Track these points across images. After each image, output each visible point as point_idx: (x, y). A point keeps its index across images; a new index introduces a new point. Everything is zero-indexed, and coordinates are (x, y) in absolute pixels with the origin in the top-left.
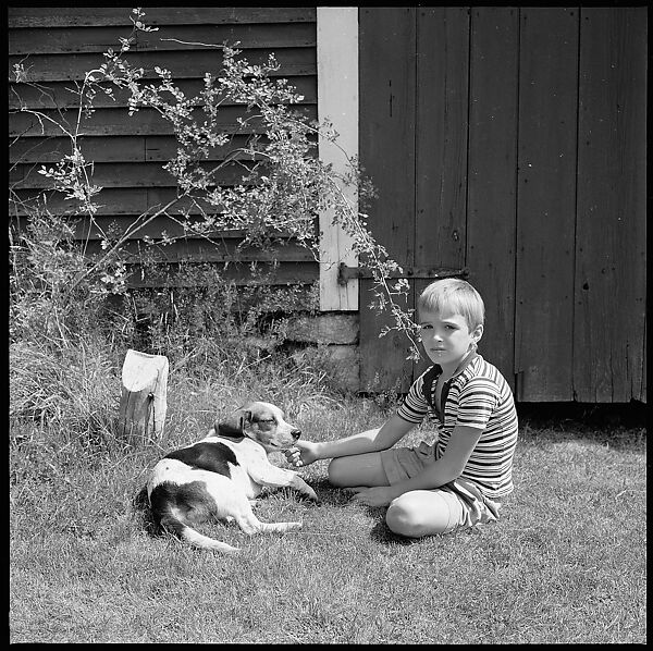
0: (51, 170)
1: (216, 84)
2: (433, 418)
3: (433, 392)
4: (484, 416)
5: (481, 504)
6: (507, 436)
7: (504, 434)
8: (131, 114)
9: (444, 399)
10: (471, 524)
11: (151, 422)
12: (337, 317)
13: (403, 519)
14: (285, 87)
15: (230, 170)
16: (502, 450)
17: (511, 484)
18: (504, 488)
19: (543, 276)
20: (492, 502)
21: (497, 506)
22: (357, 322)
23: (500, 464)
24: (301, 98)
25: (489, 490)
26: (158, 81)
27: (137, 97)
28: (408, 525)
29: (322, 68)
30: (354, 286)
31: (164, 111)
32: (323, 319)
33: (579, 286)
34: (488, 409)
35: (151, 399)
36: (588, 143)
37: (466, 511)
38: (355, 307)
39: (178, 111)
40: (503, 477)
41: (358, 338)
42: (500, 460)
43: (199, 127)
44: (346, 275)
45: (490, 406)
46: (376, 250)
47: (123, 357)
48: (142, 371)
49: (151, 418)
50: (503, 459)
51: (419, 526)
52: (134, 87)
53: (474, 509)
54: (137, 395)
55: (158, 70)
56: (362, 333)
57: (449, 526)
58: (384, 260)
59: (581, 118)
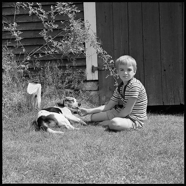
0: (7, 28)
1: (55, 8)
4: (137, 94)
6: (144, 101)
7: (143, 100)
8: (30, 15)
9: (125, 91)
10: (135, 128)
11: (36, 104)
12: (92, 82)
13: (114, 124)
15: (59, 35)
17: (146, 117)
19: (152, 68)
21: (143, 123)
22: (98, 84)
23: (143, 110)
24: (80, 11)
26: (38, 6)
27: (31, 11)
28: (115, 126)
29: (85, 9)
30: (96, 73)
31: (39, 16)
32: (88, 83)
33: (163, 70)
34: (138, 92)
35: (36, 96)
36: (163, 28)
37: (133, 124)
38: (97, 79)
39: (43, 17)
40: (144, 114)
41: (98, 88)
42: (143, 108)
43: (50, 22)
44: (94, 69)
45: (139, 91)
47: (27, 85)
48: (33, 88)
49: (36, 102)
50: (144, 108)
51: (119, 126)
52: (30, 8)
53: (136, 124)
54: (32, 95)
56: (100, 87)
57: (128, 128)
59: (161, 21)
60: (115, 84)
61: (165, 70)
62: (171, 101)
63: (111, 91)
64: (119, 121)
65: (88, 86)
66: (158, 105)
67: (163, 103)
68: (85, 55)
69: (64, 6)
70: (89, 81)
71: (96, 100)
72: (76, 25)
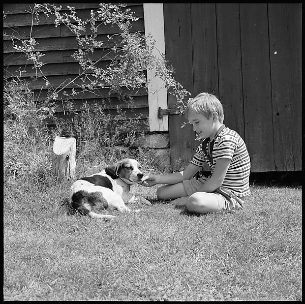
0: (20, 47)
1: (96, 15)
2: (208, 162)
3: (207, 149)
4: (230, 153)
5: (234, 200)
6: (244, 165)
8: (56, 26)
10: (230, 209)
11: (68, 170)
12: (158, 135)
13: (194, 203)
14: (130, 12)
15: (103, 57)
16: (243, 172)
18: (246, 192)
19: (257, 110)
20: (240, 200)
22: (168, 137)
23: (242, 179)
26: (69, 12)
27: (59, 19)
28: (197, 206)
29: (146, 14)
30: (166, 119)
31: (72, 28)
33: (275, 113)
35: (68, 158)
36: (275, 45)
37: (227, 202)
38: (167, 129)
39: (78, 29)
41: (169, 144)
44: (162, 113)
46: (177, 86)
47: (53, 140)
48: (63, 145)
49: (68, 168)
50: (244, 176)
51: (203, 206)
52: (57, 14)
54: (60, 157)
55: (68, 7)
56: (171, 142)
58: (181, 89)
59: (270, 34)
60: (196, 137)
61: (278, 114)
62: (289, 165)
63: (190, 150)
64: (204, 199)
65: (153, 141)
66: (266, 171)
67: (276, 168)
68: (147, 90)
69: (112, 11)
70: (152, 133)
71: (165, 163)
72: (132, 41)
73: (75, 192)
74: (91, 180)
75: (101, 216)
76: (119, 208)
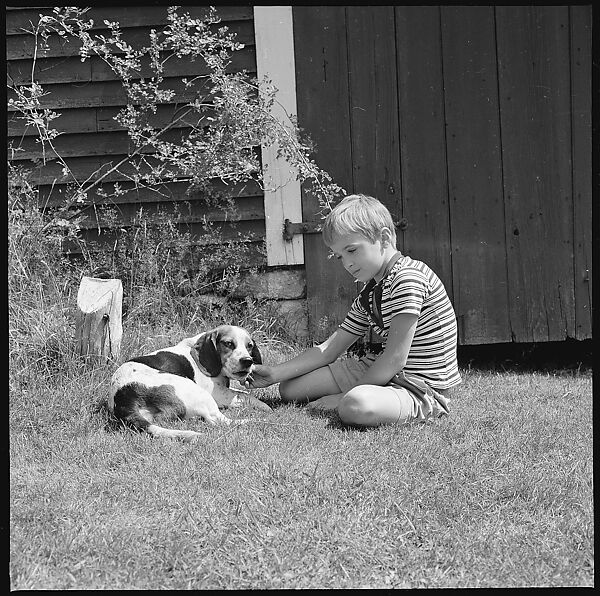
1: (162, 38)
5: (431, 398)
6: (444, 326)
7: (441, 324)
8: (83, 60)
10: (423, 417)
11: (107, 343)
12: (284, 272)
13: (354, 408)
14: (226, 34)
15: (176, 122)
16: (443, 341)
18: (454, 378)
19: (475, 224)
20: (441, 396)
21: (447, 401)
22: (304, 277)
23: (443, 354)
24: (242, 46)
25: (436, 382)
26: (108, 32)
27: (88, 46)
28: (360, 413)
29: (260, 38)
30: (298, 241)
31: (113, 64)
33: (510, 232)
34: (418, 296)
35: (106, 319)
36: (509, 99)
37: (418, 404)
38: (301, 261)
39: (126, 66)
40: (449, 368)
41: (305, 291)
42: (443, 351)
43: (146, 83)
44: (291, 231)
46: (320, 177)
47: (77, 283)
48: (97, 294)
49: (107, 339)
50: (446, 349)
51: (370, 414)
52: (84, 36)
54: (92, 316)
55: (107, 22)
56: (309, 286)
59: (501, 76)
61: (516, 232)
62: (538, 330)
63: (346, 301)
64: (372, 398)
65: (275, 285)
66: (494, 342)
67: (513, 336)
68: (262, 184)
69: (192, 31)
70: (273, 269)
71: (298, 328)
72: (231, 90)
73: (122, 386)
74: (152, 362)
75: (172, 432)
76: (209, 417)
